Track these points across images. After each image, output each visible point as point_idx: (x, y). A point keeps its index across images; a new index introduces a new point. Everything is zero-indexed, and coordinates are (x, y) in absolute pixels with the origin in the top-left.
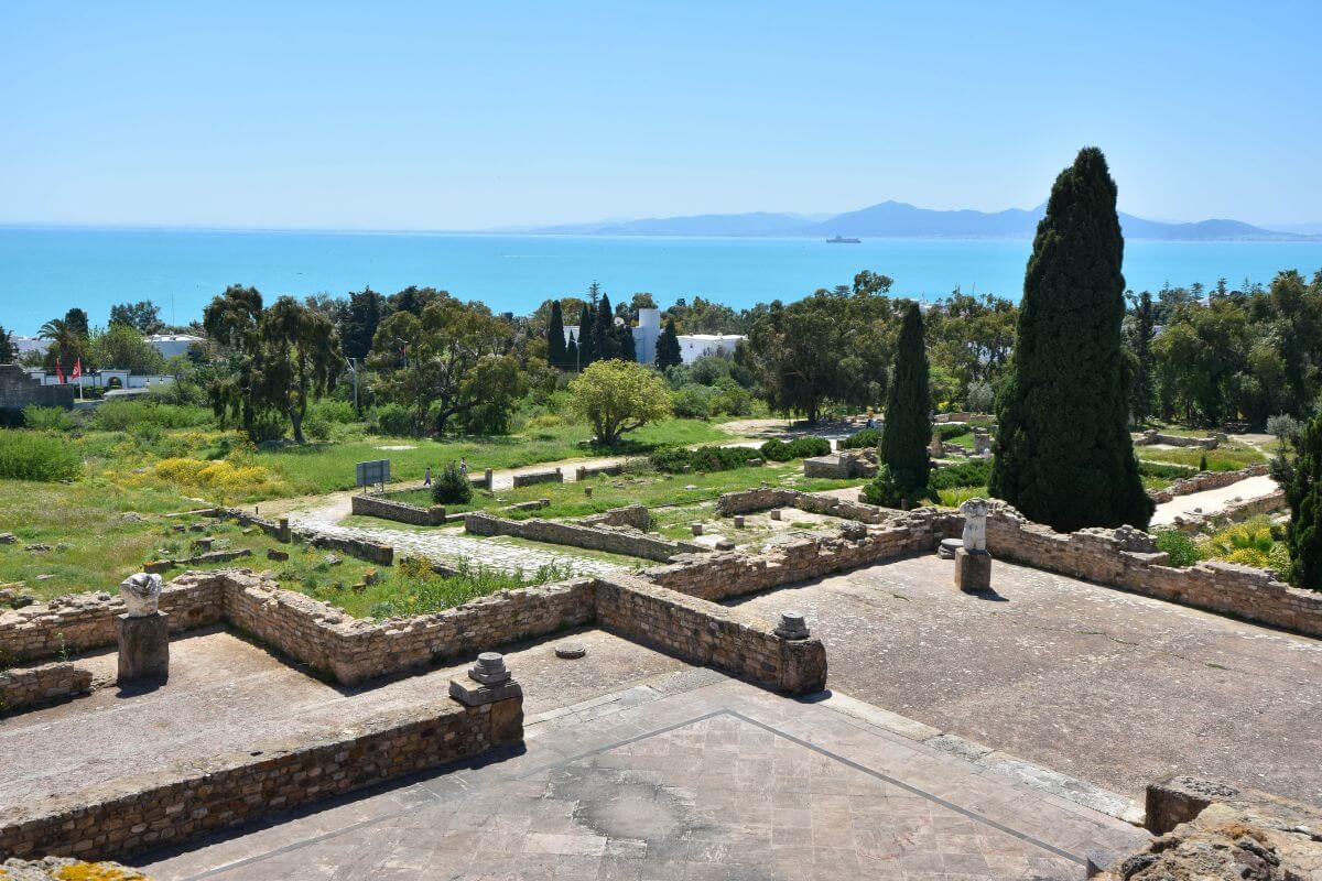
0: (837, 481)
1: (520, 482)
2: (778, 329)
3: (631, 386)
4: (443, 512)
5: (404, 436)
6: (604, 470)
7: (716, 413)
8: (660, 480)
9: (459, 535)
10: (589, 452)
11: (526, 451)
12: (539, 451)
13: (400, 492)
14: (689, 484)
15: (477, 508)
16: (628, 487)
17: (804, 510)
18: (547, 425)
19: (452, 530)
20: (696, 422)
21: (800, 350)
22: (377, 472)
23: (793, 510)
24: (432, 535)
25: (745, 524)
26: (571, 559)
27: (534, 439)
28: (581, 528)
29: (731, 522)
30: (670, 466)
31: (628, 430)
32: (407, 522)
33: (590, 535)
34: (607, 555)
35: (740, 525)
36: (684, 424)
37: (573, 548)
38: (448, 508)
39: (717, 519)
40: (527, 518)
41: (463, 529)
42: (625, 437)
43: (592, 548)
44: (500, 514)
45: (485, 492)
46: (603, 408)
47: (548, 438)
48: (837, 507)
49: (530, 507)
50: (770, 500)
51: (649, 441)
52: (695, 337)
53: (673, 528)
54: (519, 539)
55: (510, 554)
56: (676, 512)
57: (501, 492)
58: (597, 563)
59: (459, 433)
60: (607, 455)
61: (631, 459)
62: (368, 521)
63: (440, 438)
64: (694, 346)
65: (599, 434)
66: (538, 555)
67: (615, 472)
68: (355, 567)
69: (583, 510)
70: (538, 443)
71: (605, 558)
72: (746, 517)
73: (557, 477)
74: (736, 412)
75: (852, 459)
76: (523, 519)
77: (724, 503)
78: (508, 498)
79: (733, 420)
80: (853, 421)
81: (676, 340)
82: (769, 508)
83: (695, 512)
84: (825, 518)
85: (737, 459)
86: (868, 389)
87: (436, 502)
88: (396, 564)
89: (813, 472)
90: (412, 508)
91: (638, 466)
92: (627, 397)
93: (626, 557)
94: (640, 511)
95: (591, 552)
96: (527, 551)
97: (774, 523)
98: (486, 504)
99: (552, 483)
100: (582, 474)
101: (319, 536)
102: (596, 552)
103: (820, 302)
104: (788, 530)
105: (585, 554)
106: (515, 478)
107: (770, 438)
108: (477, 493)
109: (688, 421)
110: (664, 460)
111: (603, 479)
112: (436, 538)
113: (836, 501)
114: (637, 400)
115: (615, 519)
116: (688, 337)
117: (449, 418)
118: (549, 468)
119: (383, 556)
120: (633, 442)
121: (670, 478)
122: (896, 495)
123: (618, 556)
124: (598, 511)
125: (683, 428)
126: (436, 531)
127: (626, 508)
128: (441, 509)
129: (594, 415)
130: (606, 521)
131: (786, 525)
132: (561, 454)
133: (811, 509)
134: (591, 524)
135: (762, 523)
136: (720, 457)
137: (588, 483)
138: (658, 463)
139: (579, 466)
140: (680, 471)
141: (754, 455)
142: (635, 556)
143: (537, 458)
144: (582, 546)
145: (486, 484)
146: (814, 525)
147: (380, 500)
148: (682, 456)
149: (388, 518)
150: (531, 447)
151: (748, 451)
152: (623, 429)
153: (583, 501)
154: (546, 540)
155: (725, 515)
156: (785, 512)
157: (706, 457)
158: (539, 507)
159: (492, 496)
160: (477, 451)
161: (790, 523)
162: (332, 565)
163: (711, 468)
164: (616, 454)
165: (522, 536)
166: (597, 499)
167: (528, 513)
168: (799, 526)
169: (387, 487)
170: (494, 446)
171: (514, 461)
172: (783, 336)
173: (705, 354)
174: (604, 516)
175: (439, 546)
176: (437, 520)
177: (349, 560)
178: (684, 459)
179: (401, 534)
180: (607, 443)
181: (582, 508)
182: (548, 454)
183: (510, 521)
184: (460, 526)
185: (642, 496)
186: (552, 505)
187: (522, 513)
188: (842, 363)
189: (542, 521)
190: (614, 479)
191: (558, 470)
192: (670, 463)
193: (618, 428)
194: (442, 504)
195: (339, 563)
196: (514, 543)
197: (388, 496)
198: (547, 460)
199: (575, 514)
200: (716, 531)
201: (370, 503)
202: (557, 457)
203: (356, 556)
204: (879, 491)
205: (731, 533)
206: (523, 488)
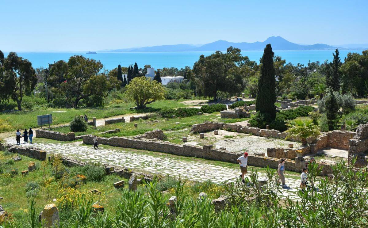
0: (236, 119)
1: (108, 123)
2: (203, 65)
3: (150, 87)
4: (74, 135)
5: (63, 107)
6: (141, 117)
7: (179, 98)
8: (164, 121)
9: (80, 145)
10: (134, 111)
11: (110, 111)
12: (115, 111)
13: (57, 128)
14: (176, 122)
15: (89, 133)
16: (152, 124)
17: (227, 130)
18: (117, 103)
19: (77, 143)
20: (173, 101)
21: (211, 73)
22: (47, 119)
23: (222, 130)
24: (68, 145)
25: (205, 137)
26: (132, 155)
27: (113, 107)
28: (136, 140)
29: (198, 136)
30: (167, 115)
31: (149, 103)
32: (58, 140)
33: (140, 143)
34: (148, 152)
35: (202, 137)
36: (169, 102)
37: (132, 149)
38: (76, 133)
39: (192, 135)
40: (110, 137)
41: (82, 142)
42: (148, 106)
43: (141, 149)
44: (99, 136)
45: (93, 127)
46: (139, 95)
47: (119, 107)
48: (241, 129)
49: (112, 132)
50: (212, 127)
51: (157, 107)
52: (166, 77)
53: (174, 139)
54: (107, 146)
55: (102, 153)
56: (174, 133)
57: (99, 127)
58: (144, 156)
59: (84, 106)
60: (142, 112)
61: (151, 114)
62: (42, 140)
63: (77, 108)
64: (166, 79)
65: (138, 105)
66: (116, 153)
67: (146, 118)
68: (28, 161)
69: (134, 133)
70: (115, 109)
71: (147, 154)
72: (205, 134)
73: (122, 120)
74: (186, 98)
75: (240, 110)
76: (109, 137)
77: (194, 128)
78: (102, 129)
79: (186, 100)
80: (230, 99)
81: (160, 78)
82: (213, 130)
83: (182, 132)
84: (237, 133)
85: (192, 112)
86: (237, 87)
87: (71, 131)
88: (47, 159)
89: (224, 116)
90: (60, 134)
91: (155, 116)
92: (148, 91)
93: (158, 153)
94: (160, 132)
95: (141, 151)
96: (111, 151)
97: (216, 136)
98: (92, 132)
99: (120, 123)
100: (133, 119)
101: (13, 147)
102: (143, 151)
103: (218, 55)
104: (223, 139)
105: (138, 152)
106: (105, 121)
107: (202, 106)
108: (89, 127)
109: (170, 101)
110: (165, 113)
111: (141, 121)
112: (69, 146)
113: (240, 127)
114: (152, 91)
115: (150, 136)
116: (164, 77)
117: (80, 101)
118: (120, 117)
119: (41, 156)
120: (151, 108)
121: (168, 120)
122: (264, 123)
123: (153, 152)
124: (141, 133)
125: (168, 103)
126: (70, 144)
127: (153, 131)
128: (73, 134)
129: (136, 98)
130: (145, 137)
131: (222, 137)
132: (123, 112)
133: (230, 130)
134: (139, 138)
135: (211, 136)
136: (186, 112)
137: (135, 122)
138: (163, 114)
139: (131, 116)
140: (171, 117)
141: (199, 111)
142: (162, 152)
143: (114, 114)
144: (136, 148)
145: (93, 124)
146: (234, 136)
147: (47, 131)
148: (171, 111)
149: (50, 139)
150: (112, 110)
151: (197, 109)
152: (147, 103)
153: (134, 129)
154: (119, 146)
155: (195, 133)
156: (220, 131)
157: (181, 112)
158: (115, 132)
159: (96, 128)
160: (90, 112)
161: (223, 136)
162: (16, 161)
163: (183, 116)
164: (145, 112)
165: (108, 144)
166: (139, 128)
167: (111, 135)
168: (227, 137)
169: (52, 126)
170: (97, 110)
171: (105, 115)
172: (205, 67)
173: (170, 81)
174: (144, 135)
175: (70, 150)
176: (71, 139)
177: (25, 158)
178: (173, 112)
179: (54, 145)
180: (141, 108)
181: (134, 132)
182: (118, 112)
183: (103, 138)
184: (81, 141)
185: (158, 127)
186: (121, 131)
187: (108, 135)
188: (227, 77)
189: (117, 137)
190: (146, 121)
191: (123, 118)
192: (167, 114)
193: (145, 103)
194: (74, 132)
195: (19, 160)
196: (104, 148)
197: (51, 129)
198: (118, 115)
199: (131, 135)
200: (193, 140)
201: (43, 132)
202: (122, 113)
203: (29, 156)
204: (256, 122)
205: (199, 141)
206: (109, 125)
